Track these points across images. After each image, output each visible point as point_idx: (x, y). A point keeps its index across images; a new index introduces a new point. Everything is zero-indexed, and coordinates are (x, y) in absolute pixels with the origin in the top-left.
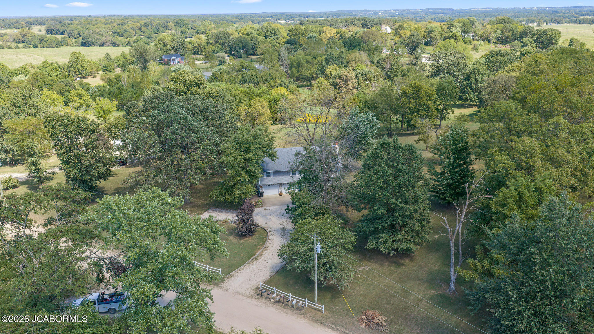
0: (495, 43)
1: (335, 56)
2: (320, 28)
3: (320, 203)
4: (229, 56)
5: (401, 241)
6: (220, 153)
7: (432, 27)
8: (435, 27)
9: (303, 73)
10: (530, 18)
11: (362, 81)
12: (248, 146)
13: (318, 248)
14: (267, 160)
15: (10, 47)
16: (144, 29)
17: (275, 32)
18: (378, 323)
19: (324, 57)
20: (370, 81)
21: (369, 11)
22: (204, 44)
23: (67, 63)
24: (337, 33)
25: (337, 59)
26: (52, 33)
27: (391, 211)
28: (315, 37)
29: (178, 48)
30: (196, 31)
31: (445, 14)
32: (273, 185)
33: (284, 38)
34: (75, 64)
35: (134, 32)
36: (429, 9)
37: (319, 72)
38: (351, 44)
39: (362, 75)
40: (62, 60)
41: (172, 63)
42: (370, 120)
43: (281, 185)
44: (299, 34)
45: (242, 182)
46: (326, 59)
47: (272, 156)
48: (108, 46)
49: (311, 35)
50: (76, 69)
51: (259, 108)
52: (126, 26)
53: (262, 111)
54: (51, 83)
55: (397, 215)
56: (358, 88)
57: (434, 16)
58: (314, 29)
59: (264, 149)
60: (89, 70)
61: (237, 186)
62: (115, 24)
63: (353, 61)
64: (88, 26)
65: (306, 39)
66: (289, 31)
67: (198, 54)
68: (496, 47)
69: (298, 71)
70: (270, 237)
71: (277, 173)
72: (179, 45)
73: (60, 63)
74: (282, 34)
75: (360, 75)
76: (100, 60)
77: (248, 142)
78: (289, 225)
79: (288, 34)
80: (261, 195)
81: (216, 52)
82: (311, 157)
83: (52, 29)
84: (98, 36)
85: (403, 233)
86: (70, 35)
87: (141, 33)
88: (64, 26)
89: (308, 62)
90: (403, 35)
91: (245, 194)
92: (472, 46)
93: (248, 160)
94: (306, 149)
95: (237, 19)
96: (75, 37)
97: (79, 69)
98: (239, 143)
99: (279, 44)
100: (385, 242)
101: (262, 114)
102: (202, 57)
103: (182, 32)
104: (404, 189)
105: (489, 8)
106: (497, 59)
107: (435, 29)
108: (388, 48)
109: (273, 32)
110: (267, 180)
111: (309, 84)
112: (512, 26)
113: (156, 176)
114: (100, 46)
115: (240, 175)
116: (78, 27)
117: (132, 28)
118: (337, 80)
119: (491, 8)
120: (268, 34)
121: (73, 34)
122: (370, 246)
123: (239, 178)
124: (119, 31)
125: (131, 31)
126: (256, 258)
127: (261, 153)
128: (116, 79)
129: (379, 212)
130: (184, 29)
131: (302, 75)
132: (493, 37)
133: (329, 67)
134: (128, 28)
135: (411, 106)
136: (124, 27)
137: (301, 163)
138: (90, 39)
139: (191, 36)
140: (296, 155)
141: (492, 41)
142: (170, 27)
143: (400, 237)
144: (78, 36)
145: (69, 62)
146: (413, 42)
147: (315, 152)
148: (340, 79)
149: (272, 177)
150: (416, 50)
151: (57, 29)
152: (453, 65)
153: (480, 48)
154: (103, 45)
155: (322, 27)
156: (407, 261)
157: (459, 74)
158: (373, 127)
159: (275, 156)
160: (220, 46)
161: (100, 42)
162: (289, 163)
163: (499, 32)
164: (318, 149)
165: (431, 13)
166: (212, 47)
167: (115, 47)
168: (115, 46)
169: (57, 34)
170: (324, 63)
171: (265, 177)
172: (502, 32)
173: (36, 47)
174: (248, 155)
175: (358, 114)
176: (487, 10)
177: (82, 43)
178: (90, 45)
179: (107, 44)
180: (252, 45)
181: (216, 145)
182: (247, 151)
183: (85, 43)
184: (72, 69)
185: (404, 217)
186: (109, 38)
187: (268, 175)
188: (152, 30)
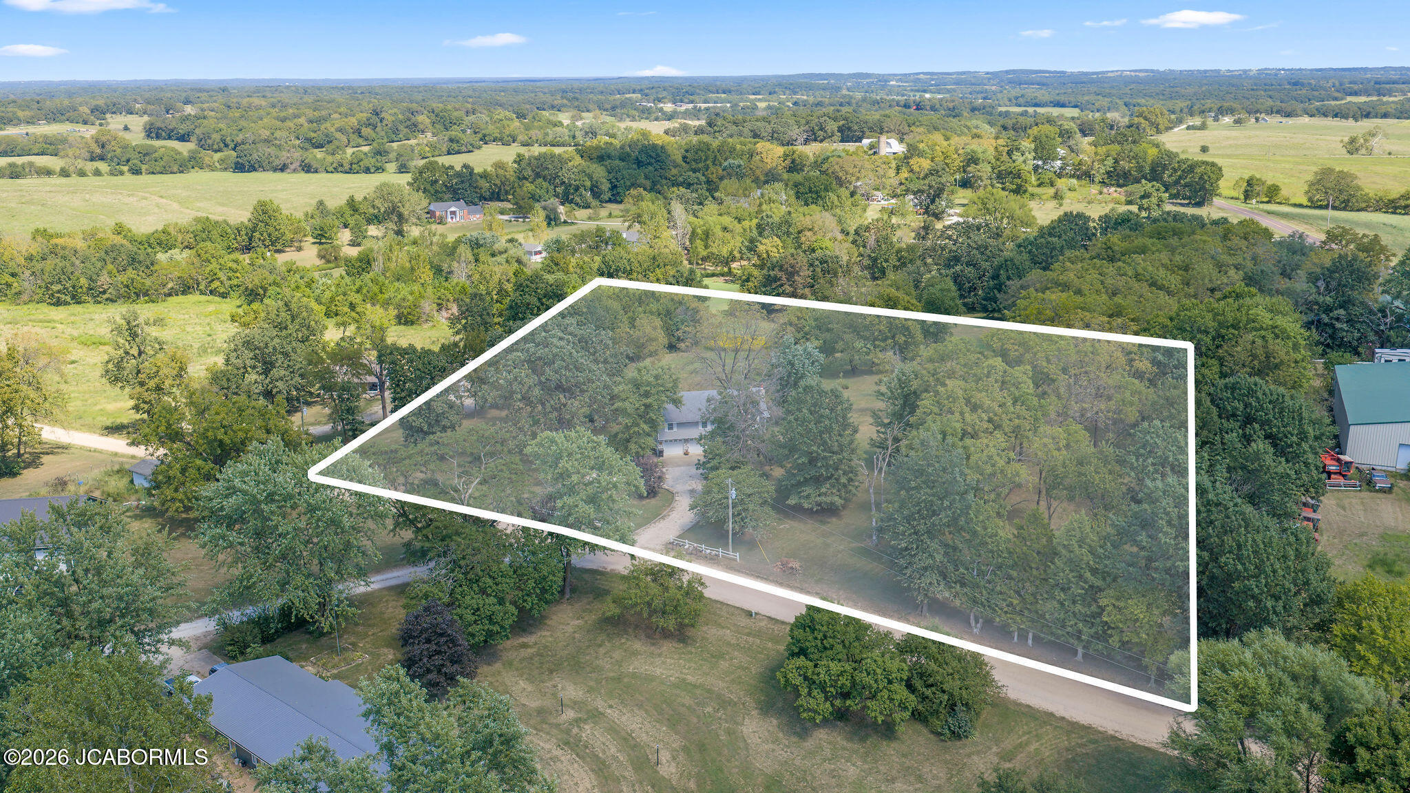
0: (1103, 183)
1: (776, 219)
2: (751, 146)
3: (737, 455)
4: (563, 204)
5: (825, 494)
6: (613, 398)
7: (973, 152)
8: (980, 150)
9: (715, 251)
10: (1226, 105)
11: (820, 275)
12: (648, 388)
13: (733, 493)
14: (670, 407)
15: (82, 174)
16: (366, 131)
17: (658, 155)
18: (792, 568)
19: (755, 221)
20: (835, 274)
21: (868, 75)
22: (512, 179)
23: (246, 221)
24: (786, 156)
25: (780, 225)
26: (158, 137)
27: (812, 461)
28: (739, 166)
29: (459, 189)
30: (480, 135)
31: (1043, 85)
32: (676, 440)
33: (675, 167)
34: (263, 225)
35: (344, 139)
36: (1007, 72)
37: (744, 250)
38: (810, 188)
39: (821, 263)
40: (220, 209)
41: (449, 220)
42: (809, 354)
43: (686, 441)
44: (705, 160)
45: (640, 434)
46: (759, 226)
47: (677, 402)
48: (295, 171)
49: (731, 161)
50: (265, 234)
51: (648, 329)
52: (328, 125)
53: (653, 334)
54: (234, 266)
55: (819, 464)
56: (813, 286)
57: (1016, 92)
58: (738, 147)
59: (668, 393)
60: (289, 236)
61: (634, 440)
62: (302, 120)
63: (810, 230)
64: (243, 123)
65: (720, 171)
66: (687, 151)
67: (499, 199)
68: (1101, 193)
69: (706, 247)
70: (677, 498)
71: (680, 425)
72: (462, 182)
73: (232, 223)
74: (673, 157)
75: (817, 263)
76: (307, 215)
77: (649, 384)
78: (699, 486)
79: (684, 158)
80: (661, 453)
81: (537, 197)
82: (726, 402)
83: (159, 128)
84: (272, 150)
85: (828, 486)
86: (203, 142)
87: (361, 141)
88: (188, 123)
89: (725, 229)
90: (916, 168)
91: (643, 449)
92: (1051, 191)
93: (647, 406)
94: (720, 394)
95: (565, 101)
96: (215, 147)
97: (270, 235)
98: (637, 385)
99: (666, 179)
100: (808, 497)
101: (652, 340)
102: (509, 206)
103: (451, 140)
104: (826, 436)
105: (1147, 71)
106: (1048, 243)
107: (980, 156)
108: (886, 192)
109: (653, 155)
110: (668, 434)
111: (726, 269)
112: (1136, 149)
113: (534, 425)
114: (275, 170)
115: (638, 425)
116: (222, 126)
117: (340, 130)
118: (776, 272)
119: (1152, 71)
120: (644, 158)
121: (209, 142)
122: (792, 501)
123: (636, 429)
124: (313, 135)
125: (338, 135)
126: (663, 518)
127: (664, 398)
128: (361, 261)
129: (800, 461)
130: (455, 132)
131: (713, 254)
132: (1099, 171)
133: (764, 241)
134: (333, 130)
135: (882, 328)
136: (322, 127)
137: (715, 410)
138: (255, 156)
139: (470, 148)
140: (709, 400)
141: (1096, 180)
142: (421, 127)
143: (823, 490)
144: (222, 145)
145: (250, 220)
146: (930, 187)
147: (732, 397)
148: (781, 270)
149: (675, 429)
150: (937, 203)
151: (171, 127)
152: (977, 249)
153: (1069, 194)
154: (283, 168)
155: (755, 144)
156: (834, 520)
157: (986, 265)
158: (813, 363)
159: (680, 402)
160: (545, 184)
161: (277, 162)
162: (700, 410)
163: (1110, 162)
164: (736, 393)
165: (1010, 82)
166: (529, 186)
167: (310, 175)
168: (308, 171)
169: (170, 138)
170: (755, 233)
171: (666, 430)
172: (1116, 161)
173: (136, 172)
174: (648, 401)
175: (792, 346)
176: (1141, 75)
177: (237, 163)
178: (253, 169)
179: (292, 167)
180: (611, 183)
181: (606, 387)
182: (647, 395)
183: (242, 164)
184: (257, 235)
185: (827, 467)
186: (297, 155)
187: (671, 427)
188: (383, 133)
